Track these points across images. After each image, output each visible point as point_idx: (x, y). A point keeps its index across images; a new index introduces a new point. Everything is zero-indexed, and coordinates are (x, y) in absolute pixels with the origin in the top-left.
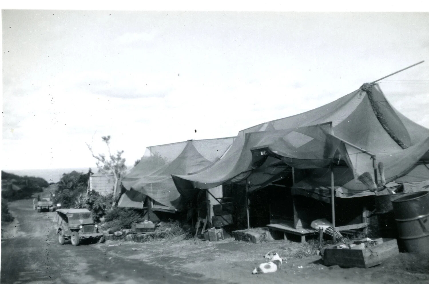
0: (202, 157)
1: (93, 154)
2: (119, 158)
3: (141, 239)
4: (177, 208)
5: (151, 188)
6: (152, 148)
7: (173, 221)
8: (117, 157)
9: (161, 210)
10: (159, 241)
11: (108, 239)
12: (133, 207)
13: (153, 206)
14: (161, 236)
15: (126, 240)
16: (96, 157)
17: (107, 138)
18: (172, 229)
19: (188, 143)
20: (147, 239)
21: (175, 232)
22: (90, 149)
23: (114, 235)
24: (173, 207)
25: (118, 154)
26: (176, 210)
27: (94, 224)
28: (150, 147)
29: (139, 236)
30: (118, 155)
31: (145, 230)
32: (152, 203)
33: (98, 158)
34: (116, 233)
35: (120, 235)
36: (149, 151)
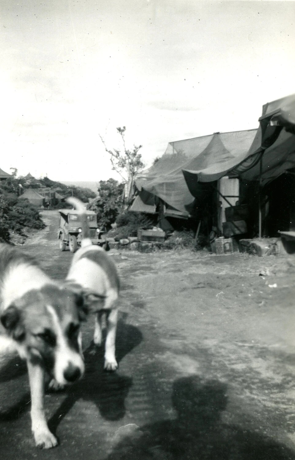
0: (229, 152)
1: (106, 148)
2: (134, 154)
3: (145, 249)
4: (190, 214)
5: (165, 188)
6: (175, 144)
7: (186, 230)
8: (132, 152)
9: (174, 216)
10: (165, 253)
11: (113, 248)
12: (145, 212)
13: (165, 211)
14: (169, 247)
15: (130, 250)
16: (109, 152)
17: (122, 128)
18: (182, 239)
19: (214, 136)
20: (152, 250)
21: (186, 243)
22: (103, 142)
23: (119, 244)
24: (186, 212)
25: (135, 149)
26: (189, 216)
27: (96, 228)
28: (173, 142)
29: (143, 245)
30: (134, 151)
31: (153, 239)
32: (165, 207)
33: (112, 153)
34: (122, 241)
35: (125, 243)
36: (171, 147)
